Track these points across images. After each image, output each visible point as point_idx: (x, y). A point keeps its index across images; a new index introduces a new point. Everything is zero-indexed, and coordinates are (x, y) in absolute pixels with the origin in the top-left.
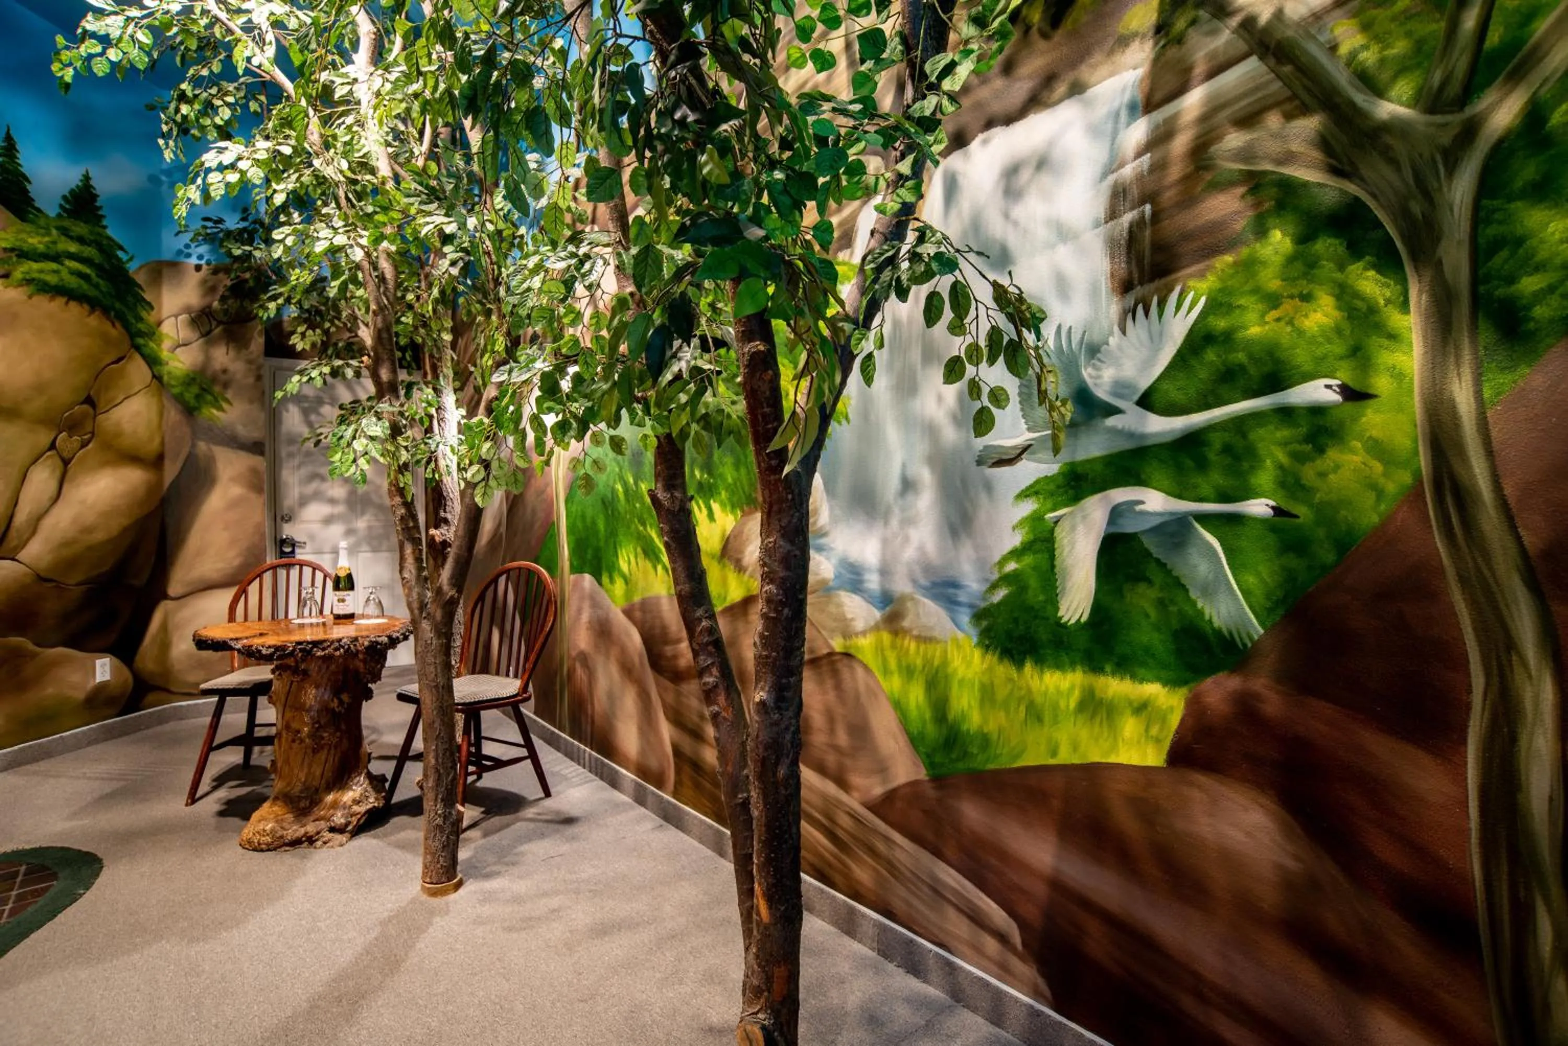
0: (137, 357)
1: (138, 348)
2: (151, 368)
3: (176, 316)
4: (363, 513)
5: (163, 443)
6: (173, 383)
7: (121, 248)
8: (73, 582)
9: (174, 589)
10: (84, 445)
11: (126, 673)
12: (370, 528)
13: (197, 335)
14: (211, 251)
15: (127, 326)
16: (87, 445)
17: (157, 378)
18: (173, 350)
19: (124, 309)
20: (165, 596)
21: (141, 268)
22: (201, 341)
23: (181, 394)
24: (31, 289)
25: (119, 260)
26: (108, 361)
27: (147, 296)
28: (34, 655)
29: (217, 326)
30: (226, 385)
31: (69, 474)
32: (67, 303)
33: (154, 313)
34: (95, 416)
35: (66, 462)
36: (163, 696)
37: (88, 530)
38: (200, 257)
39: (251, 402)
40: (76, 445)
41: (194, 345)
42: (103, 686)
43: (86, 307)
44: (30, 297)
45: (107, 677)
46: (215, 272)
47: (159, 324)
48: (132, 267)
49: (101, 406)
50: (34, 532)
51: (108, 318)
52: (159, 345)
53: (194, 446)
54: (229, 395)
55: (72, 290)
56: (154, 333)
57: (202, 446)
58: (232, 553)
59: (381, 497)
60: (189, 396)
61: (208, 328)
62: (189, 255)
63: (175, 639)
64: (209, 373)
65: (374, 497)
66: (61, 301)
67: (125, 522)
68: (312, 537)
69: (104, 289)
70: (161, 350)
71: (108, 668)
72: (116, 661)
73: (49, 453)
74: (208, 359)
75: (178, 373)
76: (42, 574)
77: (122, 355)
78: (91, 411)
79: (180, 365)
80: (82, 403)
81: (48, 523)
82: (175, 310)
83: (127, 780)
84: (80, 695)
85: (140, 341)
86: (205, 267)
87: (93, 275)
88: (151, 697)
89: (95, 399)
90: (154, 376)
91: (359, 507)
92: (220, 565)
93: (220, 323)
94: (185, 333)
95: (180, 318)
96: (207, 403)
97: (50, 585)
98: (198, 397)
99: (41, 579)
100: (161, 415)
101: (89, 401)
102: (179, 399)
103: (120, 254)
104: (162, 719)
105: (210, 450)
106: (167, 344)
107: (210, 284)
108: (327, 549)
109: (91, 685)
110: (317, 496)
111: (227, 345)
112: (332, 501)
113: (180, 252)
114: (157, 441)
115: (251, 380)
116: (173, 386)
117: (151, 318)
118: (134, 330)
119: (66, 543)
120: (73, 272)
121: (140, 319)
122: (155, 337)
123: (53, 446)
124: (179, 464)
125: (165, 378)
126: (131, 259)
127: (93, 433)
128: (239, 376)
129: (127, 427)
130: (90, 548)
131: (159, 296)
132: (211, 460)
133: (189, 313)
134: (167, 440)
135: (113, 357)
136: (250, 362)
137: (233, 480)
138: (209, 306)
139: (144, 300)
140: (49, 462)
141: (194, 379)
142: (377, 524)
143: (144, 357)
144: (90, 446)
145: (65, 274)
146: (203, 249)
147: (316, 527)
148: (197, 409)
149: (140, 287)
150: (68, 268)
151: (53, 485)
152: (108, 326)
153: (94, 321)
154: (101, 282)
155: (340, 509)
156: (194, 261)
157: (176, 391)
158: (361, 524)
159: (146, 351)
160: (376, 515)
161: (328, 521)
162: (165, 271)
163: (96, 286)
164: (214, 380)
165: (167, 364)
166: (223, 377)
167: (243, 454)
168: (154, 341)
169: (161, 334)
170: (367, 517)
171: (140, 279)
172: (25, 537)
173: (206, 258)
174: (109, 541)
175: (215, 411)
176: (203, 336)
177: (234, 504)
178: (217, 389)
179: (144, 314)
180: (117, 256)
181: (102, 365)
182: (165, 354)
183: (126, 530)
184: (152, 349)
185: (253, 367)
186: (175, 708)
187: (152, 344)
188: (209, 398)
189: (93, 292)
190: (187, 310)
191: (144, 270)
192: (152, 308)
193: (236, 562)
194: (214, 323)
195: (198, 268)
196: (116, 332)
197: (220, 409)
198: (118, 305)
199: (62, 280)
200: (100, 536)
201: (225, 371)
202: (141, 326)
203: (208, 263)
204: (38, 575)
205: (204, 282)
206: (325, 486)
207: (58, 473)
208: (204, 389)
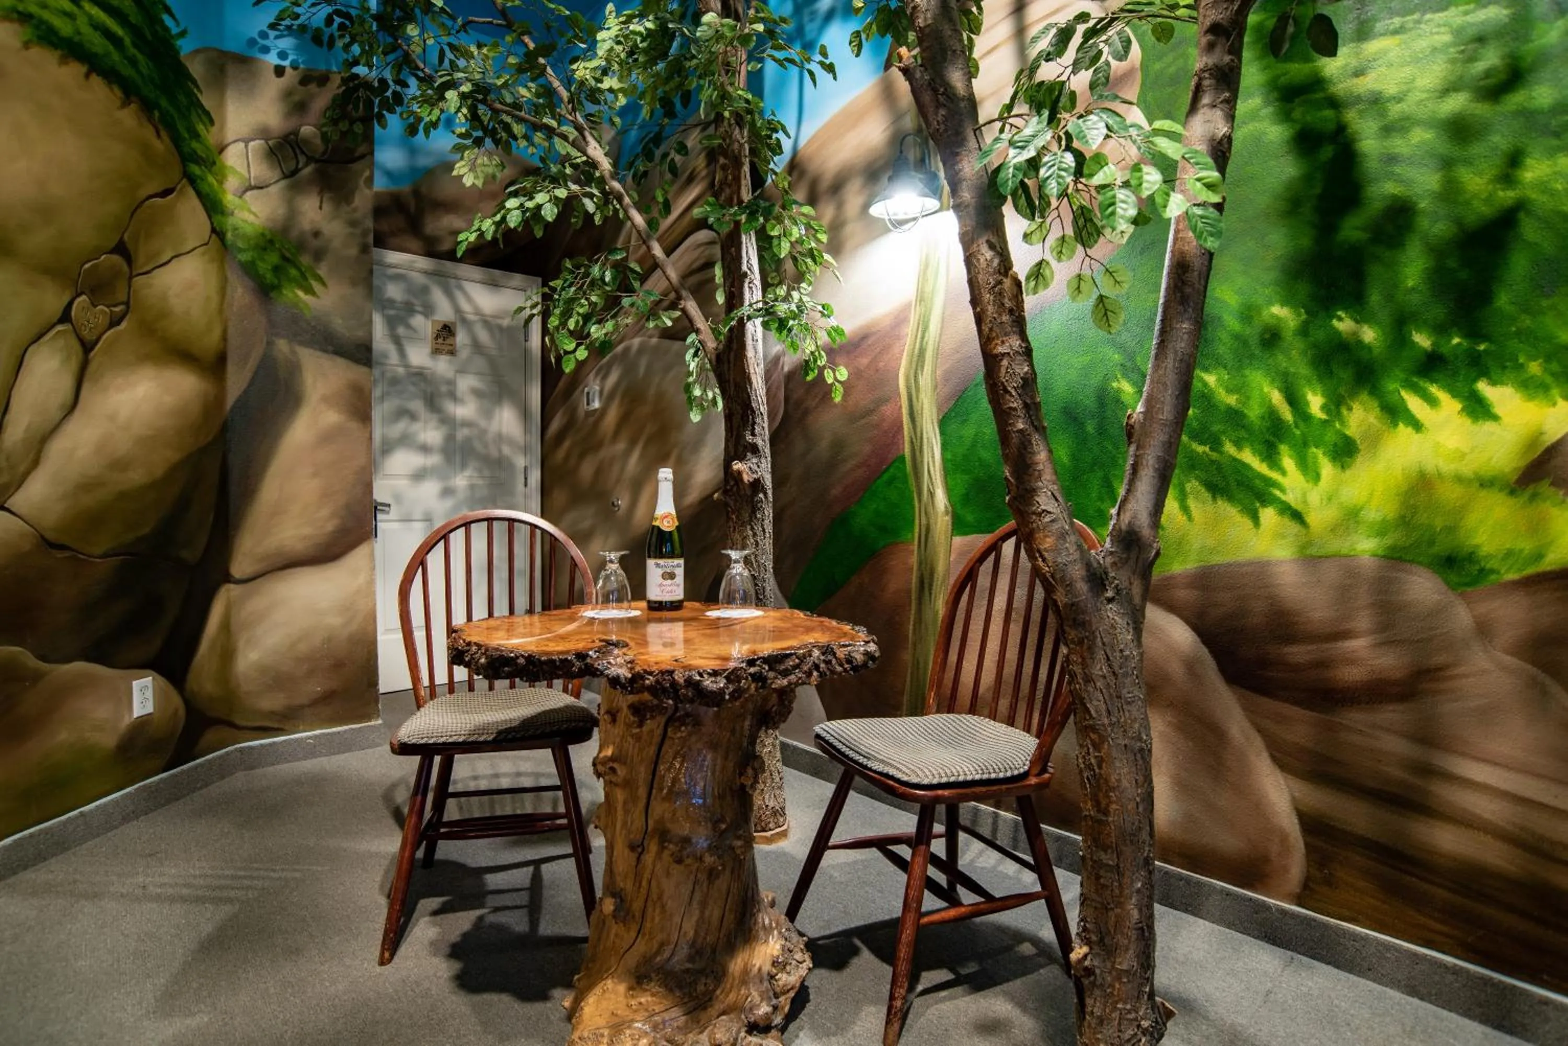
0: (191, 192)
1: (192, 181)
2: (210, 217)
3: (247, 141)
4: (464, 466)
5: (224, 338)
6: (240, 244)
7: (168, 10)
8: (98, 551)
9: (240, 566)
10: (115, 322)
11: (176, 700)
12: (472, 487)
13: (277, 174)
14: (297, 48)
15: (177, 141)
16: (118, 323)
17: (218, 233)
18: (241, 194)
19: (172, 110)
20: (228, 578)
21: (197, 52)
22: (283, 183)
23: (253, 263)
24: (27, 32)
25: (167, 29)
26: (151, 191)
27: (207, 101)
28: (37, 677)
29: (306, 165)
30: (318, 255)
31: (92, 367)
32: (87, 76)
33: (214, 130)
34: (131, 278)
35: (87, 347)
36: (225, 732)
37: (119, 465)
38: (282, 55)
39: (354, 283)
40: (103, 321)
41: (274, 189)
42: (144, 721)
43: (118, 92)
44: (27, 45)
45: (149, 709)
46: (305, 80)
47: (222, 149)
48: (185, 47)
49: (141, 262)
50: (36, 463)
51: (150, 119)
52: (221, 183)
53: (270, 344)
54: (322, 271)
55: (96, 55)
56: (214, 163)
57: (282, 345)
58: (325, 512)
59: (486, 446)
60: (264, 268)
61: (292, 165)
62: (266, 50)
63: (241, 644)
64: (294, 233)
65: (478, 446)
66: (76, 70)
67: (173, 456)
68: (398, 498)
69: (145, 71)
70: (224, 191)
71: (149, 694)
72: (162, 681)
73: (60, 328)
74: (292, 214)
75: (249, 230)
76: (50, 536)
77: (171, 186)
78: (125, 268)
79: (251, 218)
80: (111, 252)
81: (57, 448)
82: (245, 131)
83: (230, 900)
84: (109, 741)
85: (195, 169)
86: (289, 71)
87: (127, 41)
88: (210, 736)
89: (130, 246)
90: (214, 230)
91: (458, 458)
92: (307, 531)
93: (310, 160)
94: (259, 170)
95: (252, 144)
96: (291, 280)
97: (60, 555)
98: (276, 269)
99: (47, 544)
100: (223, 291)
101: (121, 249)
102: (249, 269)
103: (167, 19)
104: (223, 770)
105: (294, 353)
106: (232, 183)
107: (296, 98)
108: (418, 515)
109: (126, 721)
110: (405, 441)
111: (321, 193)
112: (425, 449)
113: (252, 42)
114: (216, 334)
115: (353, 251)
116: (240, 250)
117: (210, 137)
118: (186, 150)
119: (86, 486)
120: (97, 26)
121: (196, 136)
122: (215, 169)
123: (65, 317)
124: (247, 374)
125: (229, 236)
126: (183, 34)
127: (127, 304)
128: (336, 243)
129: (177, 304)
130: (123, 496)
131: (221, 104)
132: (294, 369)
133: (266, 140)
134: (231, 331)
135: (155, 186)
136: (353, 224)
137: (325, 399)
138: (296, 133)
139: (201, 106)
140: (61, 342)
141: (271, 242)
142: (480, 482)
143: (199, 194)
144: (124, 325)
145: (82, 24)
146: (286, 43)
147: (403, 483)
148: (276, 288)
149: (194, 82)
150: (90, 17)
151: (66, 383)
152: (148, 132)
153: (129, 117)
154: (140, 57)
155: (434, 460)
156: (272, 59)
157: (244, 257)
158: (461, 481)
159: (204, 188)
160: (480, 471)
161: (419, 476)
162: (231, 69)
163: (133, 62)
164: (301, 246)
165: (232, 214)
166: (315, 243)
167: (340, 361)
168: (215, 175)
169: (224, 167)
170: (468, 473)
171: (196, 69)
172: (22, 469)
173: (291, 58)
174: (153, 485)
175: (300, 293)
176: (285, 177)
177: (327, 437)
178: (305, 260)
179: (200, 128)
180: (162, 21)
181: (143, 193)
182: (229, 199)
183: (174, 470)
184: (210, 185)
185: (358, 231)
186: (241, 750)
187: (211, 179)
188: (293, 272)
189: (127, 71)
190: (263, 133)
191: (200, 58)
192: (212, 122)
193: (330, 527)
194: (302, 160)
195: (279, 71)
196: (161, 145)
197: (309, 291)
198: (164, 103)
199: (79, 33)
200: (136, 477)
201: (316, 234)
202: (195, 145)
203: (295, 67)
204: (42, 537)
205: (287, 94)
206: (416, 427)
207: (74, 365)
208: (285, 258)
